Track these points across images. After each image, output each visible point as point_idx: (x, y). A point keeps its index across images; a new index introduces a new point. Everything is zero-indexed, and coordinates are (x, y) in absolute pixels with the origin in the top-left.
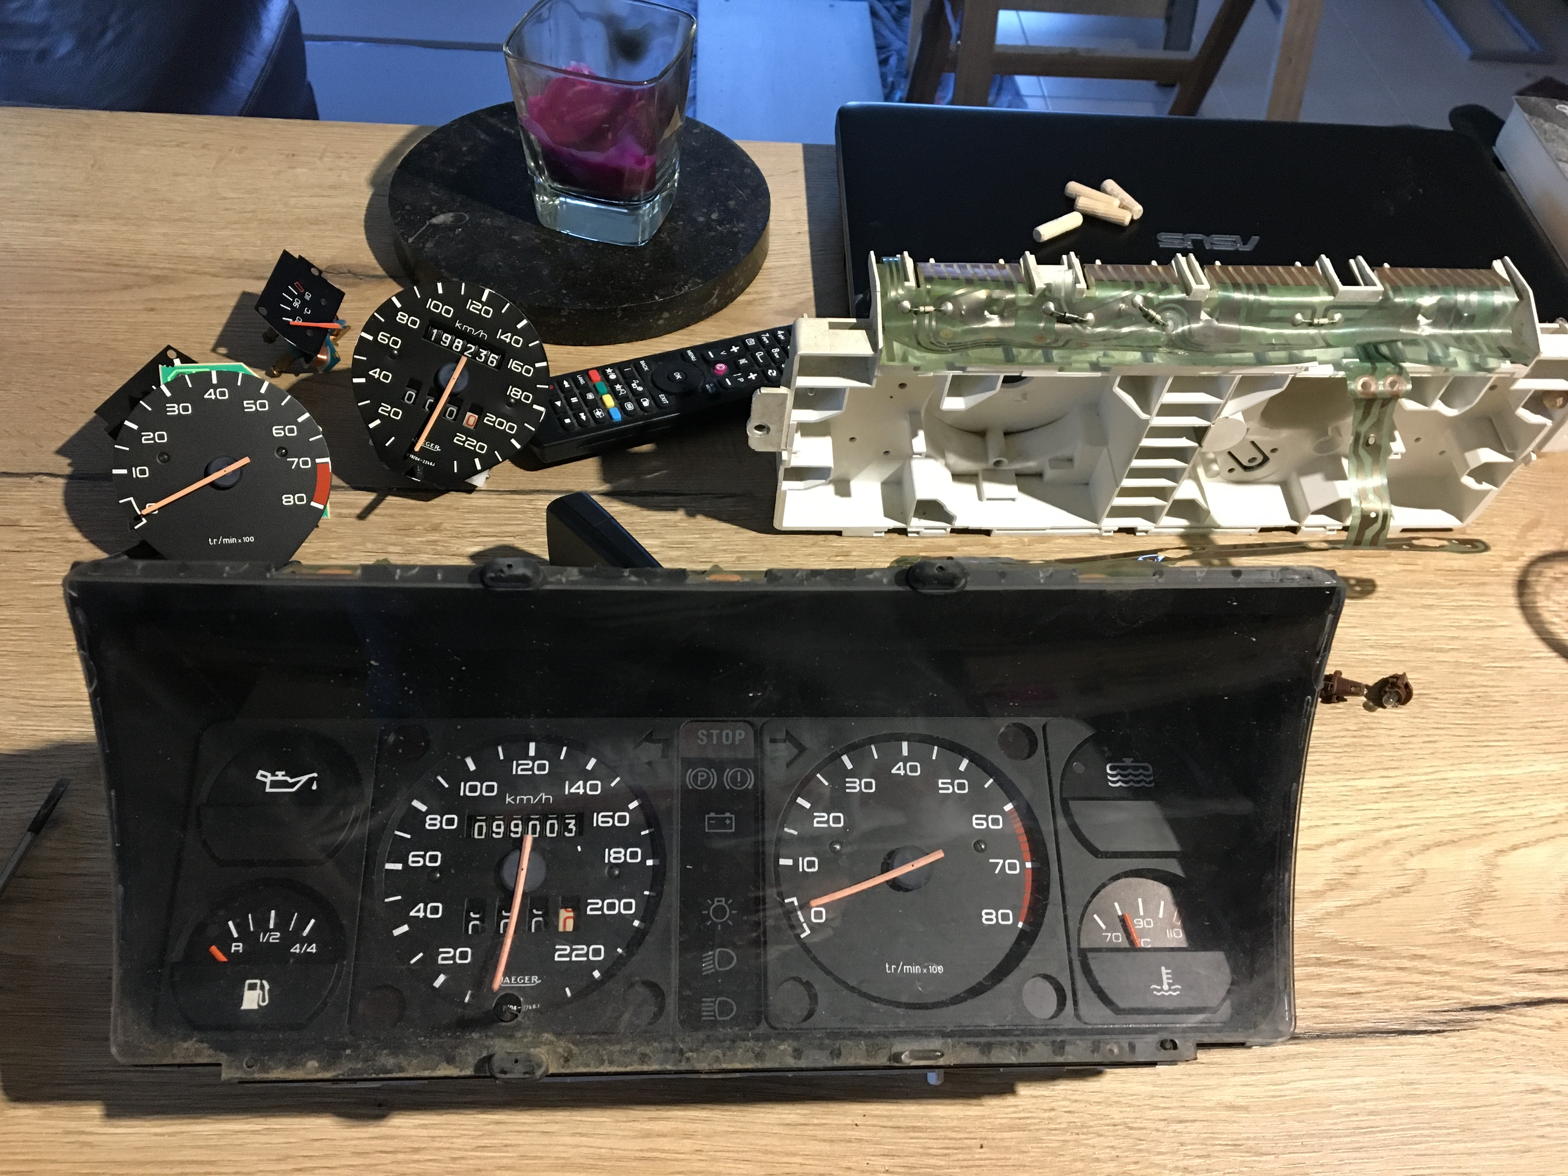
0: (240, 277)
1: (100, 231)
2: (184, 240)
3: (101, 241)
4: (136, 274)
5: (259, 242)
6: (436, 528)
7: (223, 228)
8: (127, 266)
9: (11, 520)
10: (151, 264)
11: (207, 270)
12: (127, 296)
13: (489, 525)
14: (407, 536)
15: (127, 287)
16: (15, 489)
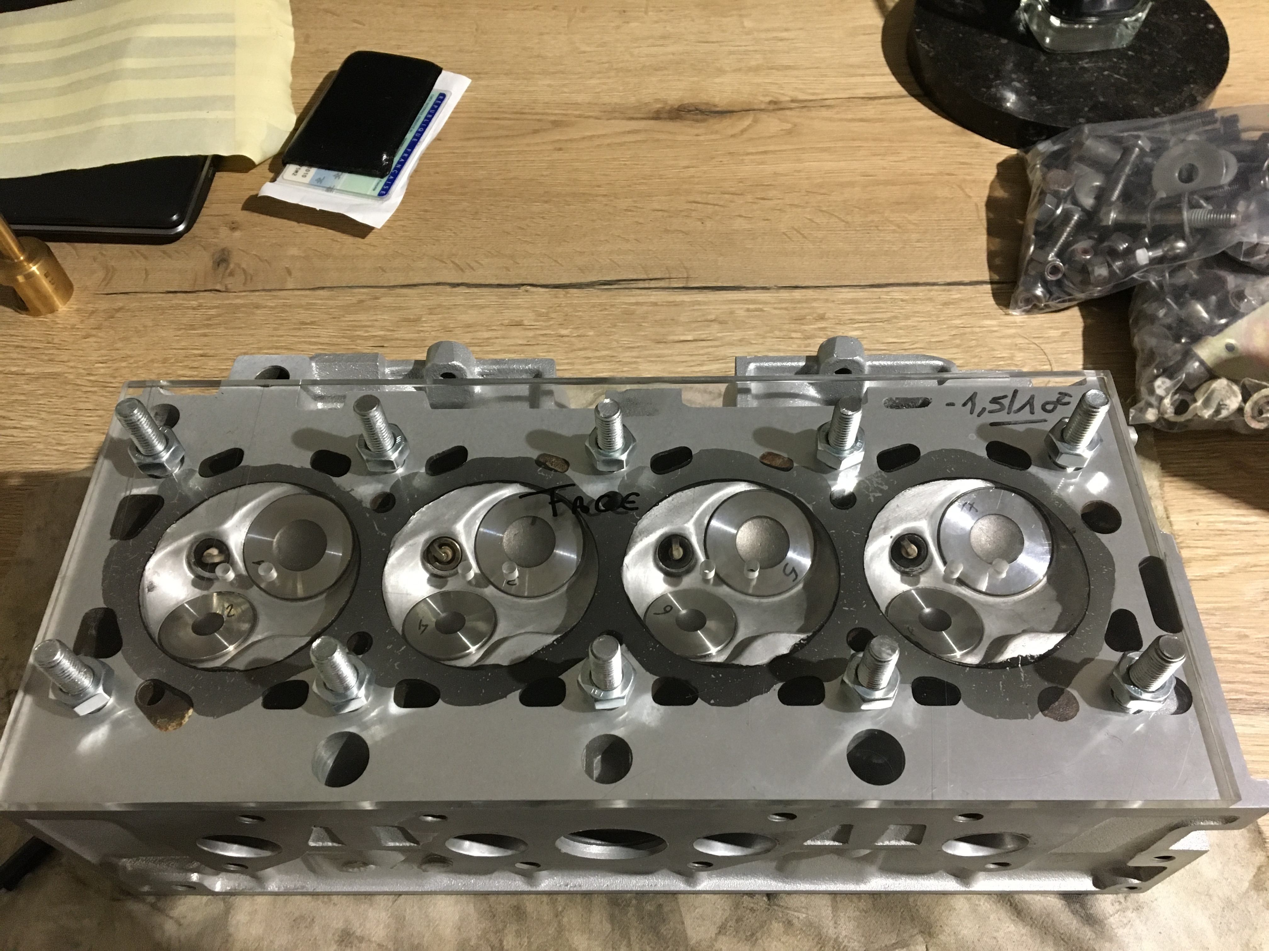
0: (615, 118)
1: (500, 85)
2: (566, 90)
3: (504, 94)
4: (539, 120)
5: (621, 88)
6: (822, 318)
7: (591, 78)
8: (529, 113)
9: (517, 322)
10: (547, 111)
11: (590, 114)
12: (538, 139)
13: (860, 313)
14: (803, 324)
15: (535, 132)
16: (510, 297)
